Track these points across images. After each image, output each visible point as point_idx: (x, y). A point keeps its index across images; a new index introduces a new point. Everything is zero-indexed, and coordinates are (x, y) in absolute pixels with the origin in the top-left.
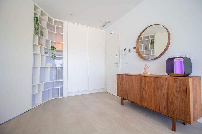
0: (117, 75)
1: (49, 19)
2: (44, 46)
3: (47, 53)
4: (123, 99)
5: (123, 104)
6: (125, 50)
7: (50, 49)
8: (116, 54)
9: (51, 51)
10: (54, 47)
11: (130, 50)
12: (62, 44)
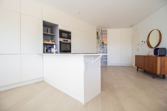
0: (136, 56)
1: (101, 30)
2: (100, 43)
3: (100, 46)
4: (138, 68)
5: (138, 70)
6: (142, 42)
7: (102, 43)
8: (138, 44)
9: (102, 45)
10: (103, 42)
11: (145, 42)
12: (107, 40)
